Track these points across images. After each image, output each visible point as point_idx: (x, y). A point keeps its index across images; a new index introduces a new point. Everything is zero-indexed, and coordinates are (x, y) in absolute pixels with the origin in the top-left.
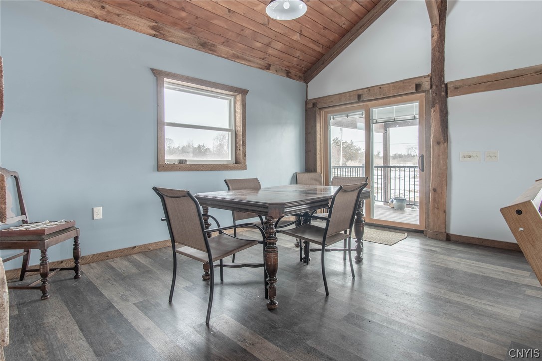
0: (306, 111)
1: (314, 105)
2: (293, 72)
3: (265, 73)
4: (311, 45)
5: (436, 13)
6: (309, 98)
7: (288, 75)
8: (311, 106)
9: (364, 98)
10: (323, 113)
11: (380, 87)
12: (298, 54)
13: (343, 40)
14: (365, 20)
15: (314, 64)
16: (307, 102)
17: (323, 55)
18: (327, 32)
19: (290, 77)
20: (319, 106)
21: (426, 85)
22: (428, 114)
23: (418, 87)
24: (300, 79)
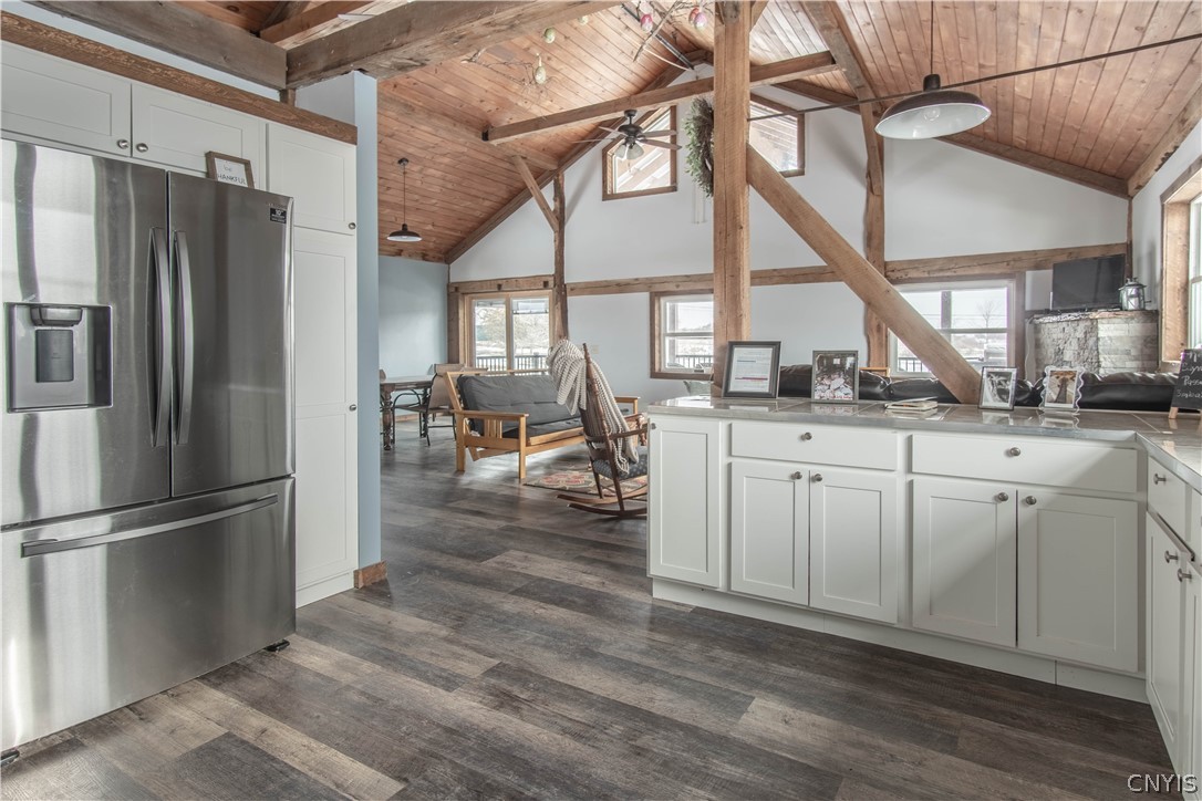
0: (448, 295)
1: (457, 289)
2: (431, 254)
3: (397, 258)
4: (447, 232)
5: (555, 223)
6: (452, 281)
7: (424, 257)
8: (453, 290)
9: (503, 288)
10: (467, 298)
11: (517, 279)
12: (434, 239)
13: (482, 227)
14: (502, 211)
15: (455, 246)
16: (448, 286)
17: (464, 238)
18: (462, 222)
19: (427, 260)
20: (461, 291)
21: (551, 283)
22: (554, 310)
23: (546, 284)
24: (440, 260)
